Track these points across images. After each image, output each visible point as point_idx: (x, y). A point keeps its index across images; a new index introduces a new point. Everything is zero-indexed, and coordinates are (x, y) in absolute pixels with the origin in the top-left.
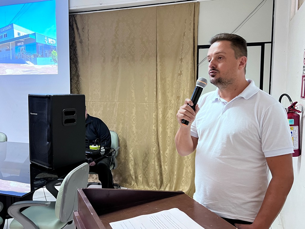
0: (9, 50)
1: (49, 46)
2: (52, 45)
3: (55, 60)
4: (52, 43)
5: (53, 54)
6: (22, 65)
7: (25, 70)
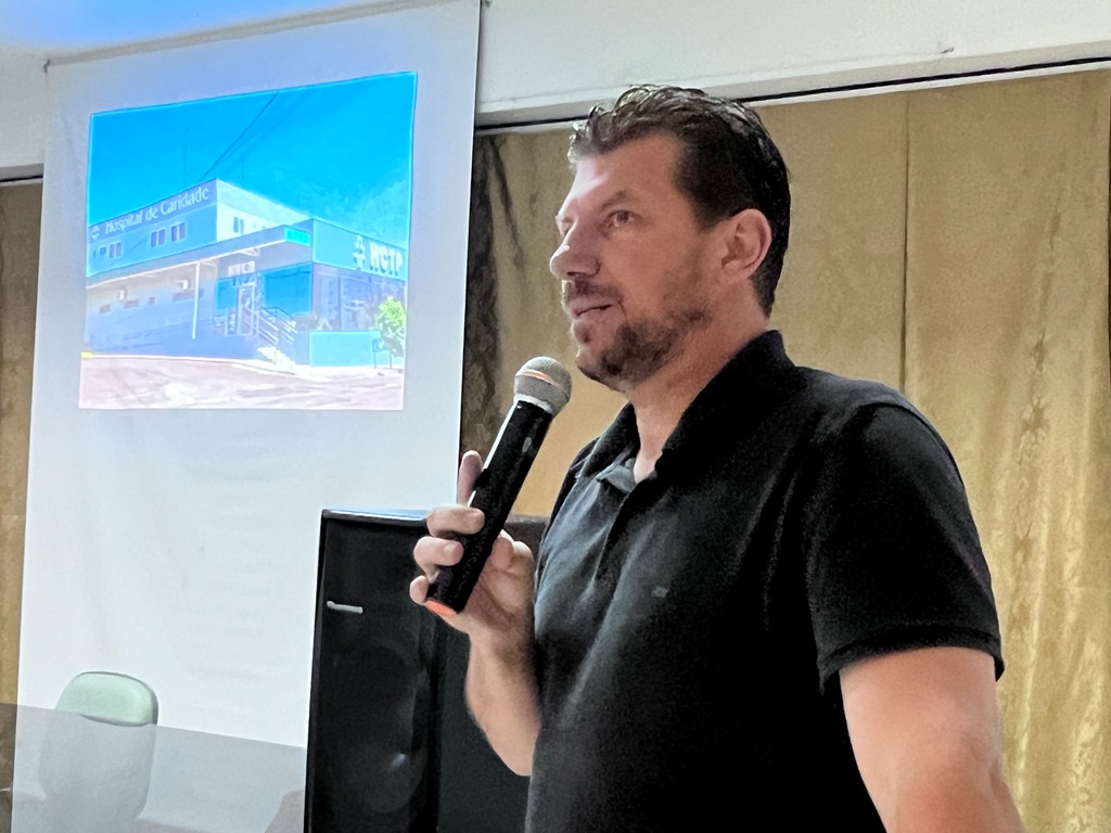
0: (188, 294)
1: (370, 277)
2: (387, 274)
3: (394, 343)
4: (385, 265)
5: (389, 315)
6: (238, 364)
7: (253, 387)
